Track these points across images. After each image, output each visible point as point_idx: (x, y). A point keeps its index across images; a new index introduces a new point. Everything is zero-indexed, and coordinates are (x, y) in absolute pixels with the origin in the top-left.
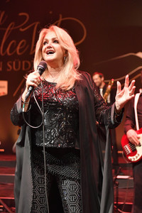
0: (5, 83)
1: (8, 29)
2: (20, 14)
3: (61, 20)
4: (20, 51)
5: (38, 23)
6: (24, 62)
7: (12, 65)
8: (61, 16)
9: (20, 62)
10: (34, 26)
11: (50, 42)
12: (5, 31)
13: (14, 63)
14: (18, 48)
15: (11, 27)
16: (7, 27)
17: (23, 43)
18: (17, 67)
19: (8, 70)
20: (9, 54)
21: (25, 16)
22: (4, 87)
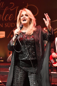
0: (4, 33)
1: (5, 10)
2: (11, 3)
3: (28, 6)
4: (11, 19)
5: (18, 7)
6: (12, 24)
7: (7, 25)
8: (28, 4)
9: (10, 24)
10: (16, 8)
11: (24, 16)
12: (4, 10)
13: (8, 24)
14: (10, 17)
15: (7, 8)
16: (5, 9)
17: (12, 15)
18: (9, 26)
19: (5, 27)
20: (6, 20)
21: (13, 4)
22: (3, 34)
